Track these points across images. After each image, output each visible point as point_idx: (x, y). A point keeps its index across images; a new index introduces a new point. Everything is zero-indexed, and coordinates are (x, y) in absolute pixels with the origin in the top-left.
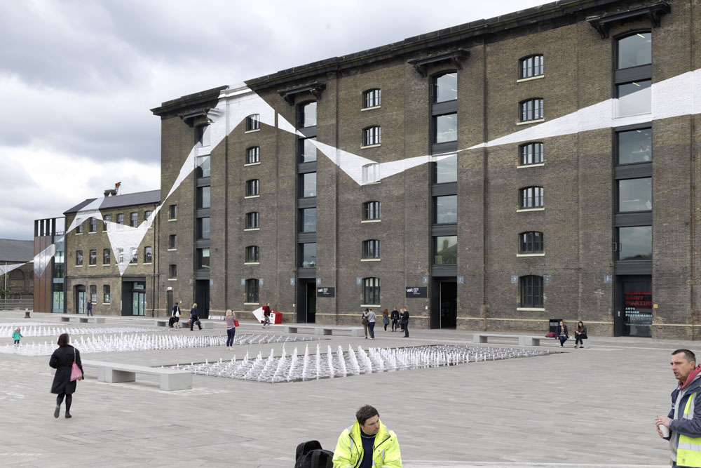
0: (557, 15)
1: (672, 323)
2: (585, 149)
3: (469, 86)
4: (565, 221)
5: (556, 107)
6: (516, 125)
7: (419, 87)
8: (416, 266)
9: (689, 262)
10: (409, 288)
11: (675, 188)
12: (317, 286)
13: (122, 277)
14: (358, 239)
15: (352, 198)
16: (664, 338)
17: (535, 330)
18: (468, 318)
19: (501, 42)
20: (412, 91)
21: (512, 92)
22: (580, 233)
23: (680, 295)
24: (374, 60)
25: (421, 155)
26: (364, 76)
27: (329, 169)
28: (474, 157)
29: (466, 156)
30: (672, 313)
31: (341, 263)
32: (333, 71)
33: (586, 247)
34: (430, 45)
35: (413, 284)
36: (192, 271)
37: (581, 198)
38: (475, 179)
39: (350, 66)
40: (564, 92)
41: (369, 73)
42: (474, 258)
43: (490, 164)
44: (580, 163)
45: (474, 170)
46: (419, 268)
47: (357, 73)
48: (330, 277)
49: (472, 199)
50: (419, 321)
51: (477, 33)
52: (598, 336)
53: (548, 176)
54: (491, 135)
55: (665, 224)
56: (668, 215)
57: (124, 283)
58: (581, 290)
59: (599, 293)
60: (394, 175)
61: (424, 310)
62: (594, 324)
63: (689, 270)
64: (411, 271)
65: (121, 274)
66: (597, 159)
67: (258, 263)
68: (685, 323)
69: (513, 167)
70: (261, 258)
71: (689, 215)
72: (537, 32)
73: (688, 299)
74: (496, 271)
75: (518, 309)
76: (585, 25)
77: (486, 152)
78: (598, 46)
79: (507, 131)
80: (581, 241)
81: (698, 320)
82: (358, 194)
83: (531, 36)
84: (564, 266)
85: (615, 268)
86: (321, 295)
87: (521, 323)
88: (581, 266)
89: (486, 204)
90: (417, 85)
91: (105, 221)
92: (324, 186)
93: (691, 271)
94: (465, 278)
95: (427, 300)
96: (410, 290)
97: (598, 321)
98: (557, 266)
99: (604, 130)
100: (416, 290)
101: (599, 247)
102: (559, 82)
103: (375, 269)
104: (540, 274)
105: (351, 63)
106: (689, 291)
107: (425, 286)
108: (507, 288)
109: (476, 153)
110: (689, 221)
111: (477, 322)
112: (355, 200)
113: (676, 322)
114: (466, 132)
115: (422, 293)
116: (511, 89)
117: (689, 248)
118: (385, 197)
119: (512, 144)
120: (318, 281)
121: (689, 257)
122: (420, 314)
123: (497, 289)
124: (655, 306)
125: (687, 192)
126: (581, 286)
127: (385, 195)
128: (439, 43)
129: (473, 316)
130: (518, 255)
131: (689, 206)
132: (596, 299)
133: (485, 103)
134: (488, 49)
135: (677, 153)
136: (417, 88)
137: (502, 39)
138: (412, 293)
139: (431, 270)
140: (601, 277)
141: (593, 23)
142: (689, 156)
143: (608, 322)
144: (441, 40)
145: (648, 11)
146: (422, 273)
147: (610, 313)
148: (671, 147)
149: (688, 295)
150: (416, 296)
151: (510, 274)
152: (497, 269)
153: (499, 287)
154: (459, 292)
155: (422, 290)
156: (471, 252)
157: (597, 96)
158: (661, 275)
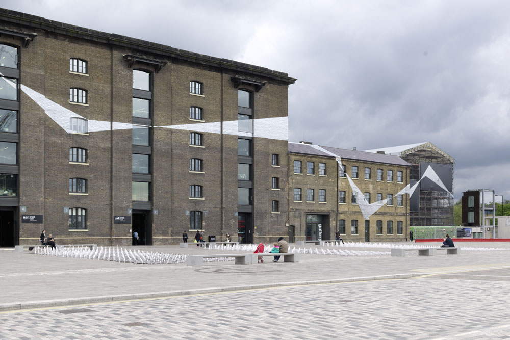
0: (216, 65)
1: (261, 236)
2: (226, 143)
3: (162, 86)
4: (215, 181)
5: (210, 116)
6: (189, 120)
7: (125, 73)
8: (123, 201)
9: (267, 207)
12: (23, 213)
14: (66, 176)
15: (60, 141)
18: (161, 237)
19: (180, 66)
20: (119, 74)
21: (186, 99)
22: (224, 188)
23: (264, 223)
24: (89, 38)
25: (127, 123)
26: (72, 45)
27: (37, 112)
28: (165, 133)
29: (160, 131)
30: (261, 230)
32: (43, 29)
33: (227, 197)
34: (140, 49)
35: (120, 214)
38: (165, 148)
39: (65, 33)
40: (214, 109)
41: (76, 45)
42: (165, 198)
43: (173, 140)
44: (224, 151)
45: (165, 141)
46: (125, 203)
47: (65, 40)
48: (37, 206)
49: (164, 160)
50: (125, 241)
51: (173, 55)
53: (206, 154)
54: (174, 122)
55: (259, 188)
56: (260, 184)
58: (223, 220)
59: (233, 221)
60: (101, 132)
61: (129, 233)
64: (118, 205)
66: (232, 150)
68: (266, 236)
69: (187, 145)
71: (267, 185)
72: (200, 68)
73: (267, 224)
75: (190, 231)
76: (227, 77)
77: (171, 131)
78: (232, 91)
79: (184, 122)
80: (224, 193)
81: (269, 234)
82: (66, 139)
83: (197, 70)
84: (214, 206)
86: (28, 221)
87: (192, 239)
88: (225, 206)
90: (123, 71)
92: (30, 126)
94: (159, 211)
95: (131, 225)
96: (118, 218)
98: (210, 206)
99: (235, 136)
100: (122, 218)
101: (232, 197)
102: (211, 102)
103: (83, 201)
104: (202, 210)
105: (67, 31)
107: (129, 215)
108: (183, 218)
110: (268, 188)
111: (167, 239)
112: (62, 144)
113: (263, 235)
114: (160, 115)
115: (127, 221)
116: (186, 97)
118: (92, 147)
119: (186, 131)
120: (23, 209)
121: (267, 205)
122: (126, 235)
123: (177, 219)
124: (255, 228)
125: (267, 174)
126: (224, 218)
127: (92, 145)
128: (147, 50)
129: (164, 236)
130: (190, 198)
131: (268, 181)
132: (231, 225)
135: (263, 155)
136: (123, 73)
137: (181, 64)
138: (119, 220)
140: (233, 213)
141: (232, 79)
142: (267, 158)
144: (149, 48)
145: (260, 84)
146: (127, 206)
148: (261, 152)
149: (267, 222)
150: (122, 223)
151: (184, 210)
152: (177, 206)
153: (178, 217)
154: (155, 219)
155: (127, 218)
156: (163, 194)
157: (231, 117)
158: (258, 213)
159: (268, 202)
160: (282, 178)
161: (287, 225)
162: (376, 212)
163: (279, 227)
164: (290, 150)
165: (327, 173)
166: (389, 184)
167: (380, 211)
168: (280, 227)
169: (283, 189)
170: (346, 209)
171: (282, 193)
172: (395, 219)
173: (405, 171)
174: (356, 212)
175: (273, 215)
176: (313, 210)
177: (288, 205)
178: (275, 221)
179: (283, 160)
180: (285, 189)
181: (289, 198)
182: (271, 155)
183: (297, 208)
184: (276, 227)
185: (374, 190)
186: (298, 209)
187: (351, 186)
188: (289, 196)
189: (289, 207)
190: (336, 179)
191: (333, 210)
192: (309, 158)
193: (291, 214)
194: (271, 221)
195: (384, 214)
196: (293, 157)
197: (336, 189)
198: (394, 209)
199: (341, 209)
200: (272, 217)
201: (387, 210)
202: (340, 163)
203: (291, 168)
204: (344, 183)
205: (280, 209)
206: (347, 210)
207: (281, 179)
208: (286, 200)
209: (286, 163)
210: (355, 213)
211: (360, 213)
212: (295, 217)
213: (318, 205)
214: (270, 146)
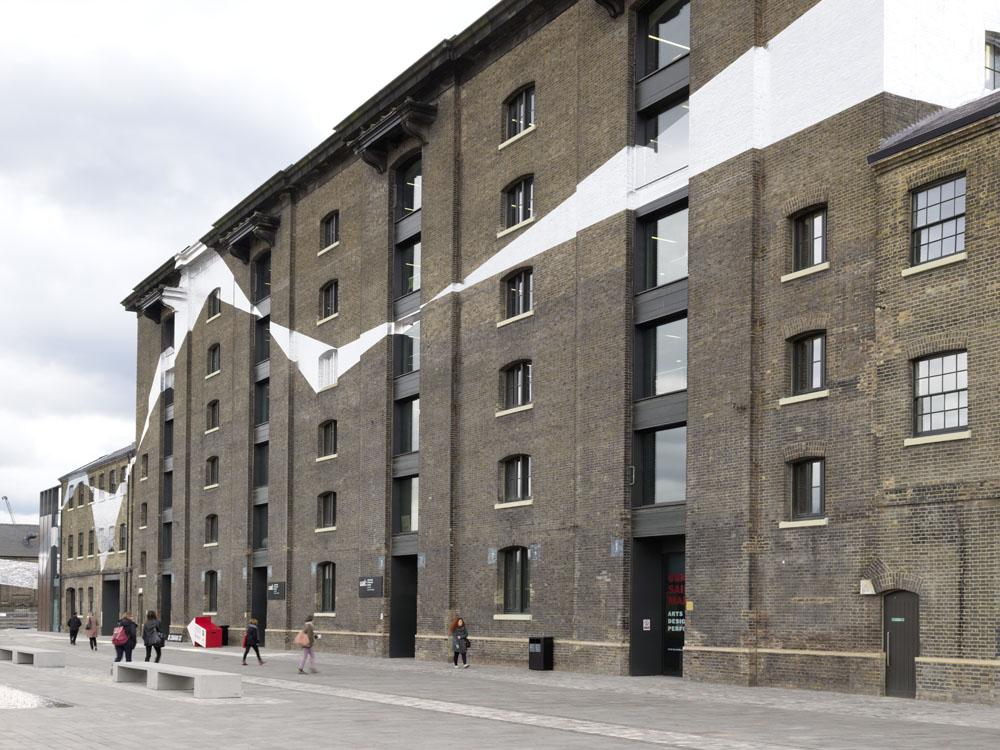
1: (716, 645)
2: (586, 266)
3: (436, 174)
4: (560, 428)
5: (551, 188)
6: (497, 239)
8: (371, 536)
9: (747, 500)
10: (362, 579)
11: (724, 328)
12: (269, 580)
13: (104, 575)
14: (313, 491)
15: (308, 417)
16: (702, 679)
17: (516, 661)
18: (429, 636)
19: (479, 77)
20: (369, 203)
21: (492, 173)
22: (578, 449)
23: (730, 579)
25: (379, 324)
26: (323, 191)
27: (282, 368)
28: (440, 314)
29: (431, 314)
30: (716, 619)
31: (295, 537)
32: (284, 191)
33: (586, 481)
35: (368, 571)
36: (156, 562)
37: (580, 375)
38: (441, 359)
41: (327, 185)
42: (438, 517)
43: (463, 325)
44: (580, 299)
45: (440, 340)
46: (374, 541)
47: (315, 188)
48: (282, 563)
50: (372, 643)
52: (601, 673)
53: (539, 335)
55: (707, 416)
56: (712, 392)
57: (106, 583)
58: (577, 574)
59: (604, 578)
61: (379, 621)
62: (594, 648)
63: (746, 518)
64: (366, 547)
65: (102, 569)
66: (604, 284)
67: (215, 544)
68: (737, 645)
69: (492, 326)
70: (220, 536)
71: (746, 389)
72: (526, 37)
73: (743, 589)
74: (469, 539)
75: (497, 617)
77: (458, 301)
79: (486, 252)
80: (578, 468)
81: (765, 638)
82: (314, 408)
83: (519, 48)
84: (557, 525)
85: (633, 522)
86: (272, 595)
87: (498, 646)
88: (579, 521)
89: (455, 408)
91: (92, 488)
92: (276, 400)
93: (751, 521)
94: (427, 558)
95: (383, 601)
96: (364, 584)
97: (602, 641)
98: (548, 524)
99: (614, 218)
100: (370, 583)
101: (605, 479)
102: (555, 133)
104: (526, 542)
106: (746, 569)
107: (381, 573)
108: (482, 574)
109: (442, 306)
110: (747, 403)
112: (310, 422)
113: (724, 644)
114: (431, 267)
115: (377, 588)
116: (493, 166)
117: (746, 467)
118: (342, 412)
119: (491, 280)
120: (270, 572)
121: (746, 488)
122: (374, 629)
123: (469, 577)
124: (689, 606)
125: (745, 333)
126: (578, 565)
127: (342, 407)
130: (498, 506)
131: (747, 365)
132: (599, 593)
133: (457, 203)
134: (464, 94)
135: (729, 245)
136: (374, 195)
137: (481, 68)
138: (365, 588)
139: (388, 545)
140: (608, 544)
142: (749, 249)
143: (616, 644)
146: (378, 549)
147: (619, 623)
148: (720, 233)
149: (744, 578)
150: (370, 595)
151: (486, 546)
152: (470, 536)
153: (473, 573)
154: (420, 583)
155: (377, 582)
156: (435, 504)
158: (700, 534)
159: (755, 469)
160: (841, 322)
161: (867, 587)
163: (821, 600)
168: (830, 599)
169: (848, 386)
171: (843, 410)
175: (789, 537)
177: (876, 467)
178: (799, 570)
179: (850, 224)
180: (862, 384)
181: (882, 431)
182: (781, 223)
183: (929, 480)
184: (804, 600)
186: (936, 489)
188: (879, 415)
189: (878, 484)
193: (891, 519)
194: (780, 570)
203: (889, 250)
205: (832, 497)
208: (864, 445)
212: (920, 537)
214: (777, 183)
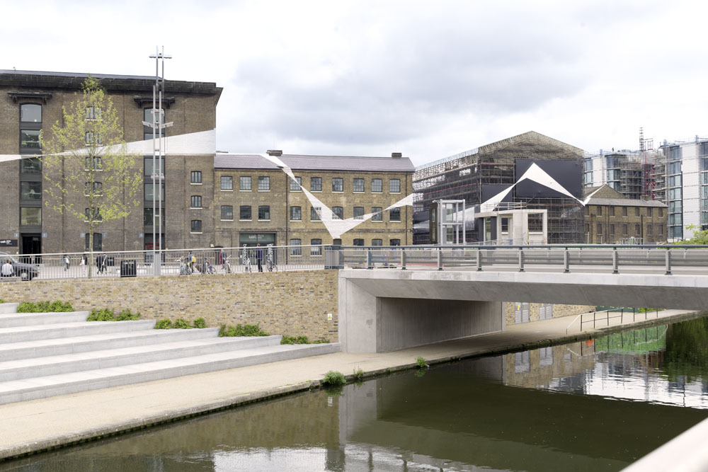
0: (113, 88)
3: (52, 116)
6: (84, 145)
7: (11, 109)
8: (9, 226)
10: (3, 240)
23: (179, 243)
25: (13, 154)
33: (129, 218)
34: (23, 85)
35: (6, 238)
38: (56, 174)
40: (115, 131)
42: (55, 222)
43: (65, 166)
45: (55, 168)
46: (11, 227)
49: (54, 186)
51: (60, 86)
54: (66, 149)
55: (171, 208)
56: (173, 204)
58: (126, 241)
59: (137, 242)
64: (4, 229)
66: (135, 171)
69: (82, 170)
71: (183, 205)
76: (129, 98)
77: (63, 158)
78: (136, 111)
84: (115, 228)
85: (144, 230)
88: (127, 228)
94: (48, 234)
95: (18, 248)
96: (3, 242)
98: (110, 228)
99: (139, 156)
100: (8, 242)
101: (137, 218)
104: (100, 232)
106: (183, 242)
107: (16, 239)
108: (77, 240)
110: (183, 208)
111: (57, 260)
115: (14, 243)
117: (183, 221)
121: (183, 225)
123: (69, 240)
125: (182, 193)
126: (126, 239)
128: (30, 85)
130: (85, 222)
131: (183, 200)
132: (135, 246)
134: (64, 96)
135: (178, 174)
136: (9, 109)
138: (5, 243)
139: (20, 229)
140: (138, 234)
141: (136, 100)
142: (184, 176)
144: (32, 84)
145: (166, 101)
146: (14, 231)
148: (175, 170)
150: (9, 245)
151: (78, 232)
152: (70, 229)
153: (72, 240)
154: (43, 242)
155: (14, 241)
156: (53, 218)
157: (135, 138)
158: (170, 234)
159: (185, 221)
160: (205, 196)
161: (212, 246)
162: (352, 229)
164: (215, 166)
165: (272, 188)
166: (375, 196)
167: (360, 228)
169: (207, 208)
170: (302, 227)
171: (205, 212)
172: (387, 238)
173: (405, 179)
174: (317, 229)
175: (192, 236)
176: (250, 229)
177: (214, 224)
178: (195, 242)
179: (207, 178)
180: (210, 208)
181: (215, 217)
182: (189, 172)
183: (226, 227)
185: (348, 204)
186: (227, 229)
187: (310, 200)
188: (214, 215)
189: (214, 227)
190: (285, 194)
191: (281, 229)
192: (243, 173)
193: (217, 234)
194: (190, 242)
195: (367, 231)
196: (219, 174)
197: (285, 204)
198: (384, 225)
199: (292, 227)
200: (192, 238)
201: (371, 227)
202: (291, 175)
203: (217, 185)
204: (298, 198)
205: (203, 229)
206: (304, 228)
207: (203, 197)
208: (211, 220)
209: (211, 180)
210: (316, 231)
211: (325, 231)
212: (223, 237)
213: (257, 223)
214: (189, 163)
